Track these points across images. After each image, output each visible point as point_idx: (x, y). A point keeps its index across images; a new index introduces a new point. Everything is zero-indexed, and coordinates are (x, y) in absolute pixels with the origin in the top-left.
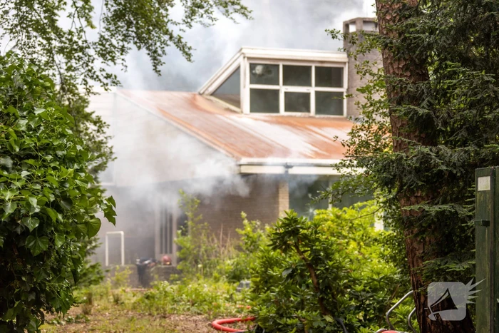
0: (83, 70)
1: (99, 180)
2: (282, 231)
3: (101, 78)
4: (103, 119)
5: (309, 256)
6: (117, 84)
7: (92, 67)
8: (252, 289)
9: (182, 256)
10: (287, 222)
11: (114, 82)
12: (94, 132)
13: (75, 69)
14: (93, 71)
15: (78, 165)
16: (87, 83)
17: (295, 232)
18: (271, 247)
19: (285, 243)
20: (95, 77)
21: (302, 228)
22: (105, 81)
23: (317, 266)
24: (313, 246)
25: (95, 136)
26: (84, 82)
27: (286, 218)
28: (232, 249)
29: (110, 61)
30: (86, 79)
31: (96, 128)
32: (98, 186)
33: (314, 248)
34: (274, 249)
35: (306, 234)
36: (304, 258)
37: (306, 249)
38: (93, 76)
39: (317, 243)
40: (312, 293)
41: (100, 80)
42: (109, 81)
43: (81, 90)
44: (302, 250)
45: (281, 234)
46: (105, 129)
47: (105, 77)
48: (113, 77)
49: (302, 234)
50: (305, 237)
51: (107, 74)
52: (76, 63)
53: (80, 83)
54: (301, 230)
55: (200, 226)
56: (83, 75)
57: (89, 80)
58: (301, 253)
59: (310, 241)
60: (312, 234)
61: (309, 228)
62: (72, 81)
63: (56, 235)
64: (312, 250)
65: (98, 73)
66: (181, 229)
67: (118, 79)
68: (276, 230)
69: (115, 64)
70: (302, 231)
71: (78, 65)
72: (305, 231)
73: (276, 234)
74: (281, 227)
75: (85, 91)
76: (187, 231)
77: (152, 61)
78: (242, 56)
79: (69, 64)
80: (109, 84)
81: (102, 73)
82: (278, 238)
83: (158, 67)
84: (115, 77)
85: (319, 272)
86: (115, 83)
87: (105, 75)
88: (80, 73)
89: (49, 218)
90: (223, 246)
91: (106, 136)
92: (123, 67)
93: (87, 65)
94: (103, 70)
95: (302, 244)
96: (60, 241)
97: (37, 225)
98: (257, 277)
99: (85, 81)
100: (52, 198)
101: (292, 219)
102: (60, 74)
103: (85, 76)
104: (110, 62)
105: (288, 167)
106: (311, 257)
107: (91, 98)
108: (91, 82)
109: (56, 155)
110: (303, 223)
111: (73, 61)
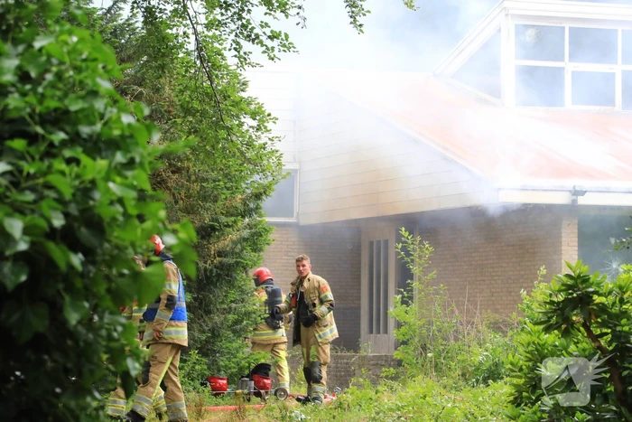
0: (233, 26)
1: (262, 211)
2: (561, 298)
3: (263, 38)
4: (267, 109)
5: (610, 343)
6: (289, 48)
7: (248, 21)
8: (512, 398)
9: (401, 338)
10: (570, 282)
11: (284, 46)
12: (251, 130)
13: (220, 24)
14: (250, 27)
15: (124, 155)
16: (241, 47)
17: (583, 301)
18: (542, 327)
19: (567, 320)
20: (253, 36)
21: (596, 293)
22: (269, 43)
23: (623, 362)
24: (616, 325)
25: (254, 137)
26: (234, 45)
27: (568, 276)
28: (482, 328)
29: (278, 12)
30: (238, 40)
31: (255, 123)
32: (260, 222)
33: (618, 329)
34: (548, 330)
35: (603, 304)
36: (600, 348)
37: (605, 330)
38: (249, 36)
39: (624, 321)
40: (614, 408)
41: (261, 43)
42: (276, 43)
43: (231, 60)
44: (598, 332)
45: (558, 303)
46: (270, 125)
47: (269, 37)
48: (283, 36)
49: (597, 305)
50: (603, 308)
51: (272, 31)
52: (222, 14)
53: (228, 47)
54: (595, 297)
55: (431, 289)
56: (234, 33)
57: (243, 42)
58: (595, 338)
59: (611, 316)
60: (614, 303)
61: (610, 293)
62: (216, 45)
63: (67, 299)
64: (614, 332)
65: (258, 30)
66: (402, 293)
67: (290, 40)
68: (551, 295)
69: (287, 16)
70: (597, 299)
71: (224, 17)
72: (602, 299)
73: (552, 303)
74: (560, 291)
75: (236, 60)
76: (411, 298)
77: (348, 9)
78: (504, 13)
79: (211, 17)
80: (276, 49)
81: (264, 30)
82: (555, 311)
83: (357, 18)
84: (286, 35)
85: (625, 373)
86: (287, 47)
87: (269, 34)
88: (228, 30)
89: (51, 263)
90: (468, 322)
91: (271, 136)
92: (300, 20)
93: (240, 18)
94: (266, 24)
95: (597, 322)
96: (76, 311)
97: (23, 278)
98: (520, 377)
99: (238, 43)
100: (58, 222)
101: (579, 276)
102: (196, 33)
103: (236, 35)
104: (279, 14)
105: (577, 193)
106: (614, 344)
107: (247, 73)
108: (247, 46)
109: (78, 134)
110: (598, 285)
111: (218, 10)
